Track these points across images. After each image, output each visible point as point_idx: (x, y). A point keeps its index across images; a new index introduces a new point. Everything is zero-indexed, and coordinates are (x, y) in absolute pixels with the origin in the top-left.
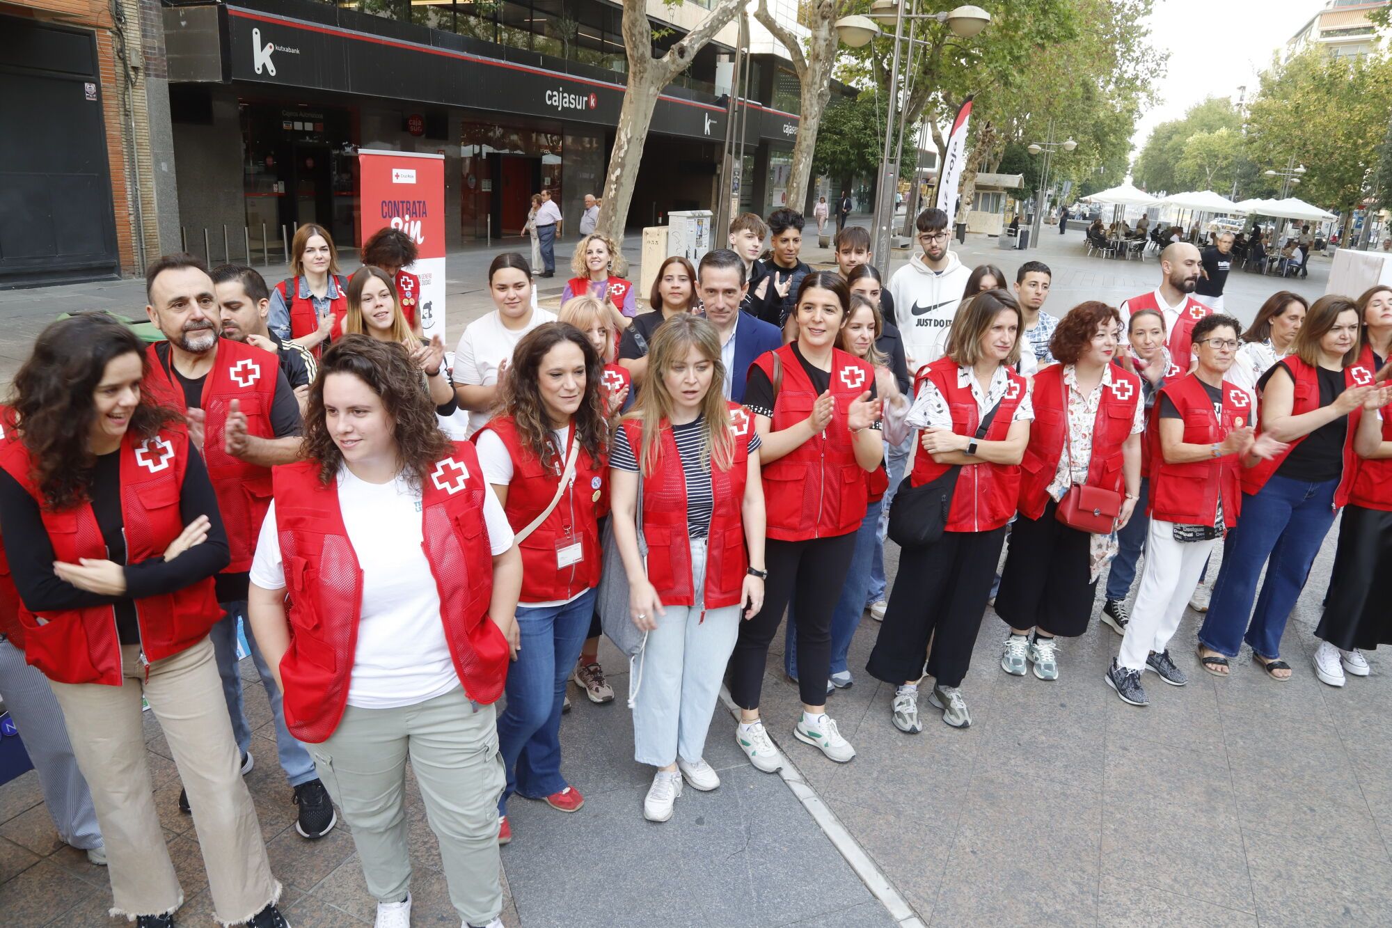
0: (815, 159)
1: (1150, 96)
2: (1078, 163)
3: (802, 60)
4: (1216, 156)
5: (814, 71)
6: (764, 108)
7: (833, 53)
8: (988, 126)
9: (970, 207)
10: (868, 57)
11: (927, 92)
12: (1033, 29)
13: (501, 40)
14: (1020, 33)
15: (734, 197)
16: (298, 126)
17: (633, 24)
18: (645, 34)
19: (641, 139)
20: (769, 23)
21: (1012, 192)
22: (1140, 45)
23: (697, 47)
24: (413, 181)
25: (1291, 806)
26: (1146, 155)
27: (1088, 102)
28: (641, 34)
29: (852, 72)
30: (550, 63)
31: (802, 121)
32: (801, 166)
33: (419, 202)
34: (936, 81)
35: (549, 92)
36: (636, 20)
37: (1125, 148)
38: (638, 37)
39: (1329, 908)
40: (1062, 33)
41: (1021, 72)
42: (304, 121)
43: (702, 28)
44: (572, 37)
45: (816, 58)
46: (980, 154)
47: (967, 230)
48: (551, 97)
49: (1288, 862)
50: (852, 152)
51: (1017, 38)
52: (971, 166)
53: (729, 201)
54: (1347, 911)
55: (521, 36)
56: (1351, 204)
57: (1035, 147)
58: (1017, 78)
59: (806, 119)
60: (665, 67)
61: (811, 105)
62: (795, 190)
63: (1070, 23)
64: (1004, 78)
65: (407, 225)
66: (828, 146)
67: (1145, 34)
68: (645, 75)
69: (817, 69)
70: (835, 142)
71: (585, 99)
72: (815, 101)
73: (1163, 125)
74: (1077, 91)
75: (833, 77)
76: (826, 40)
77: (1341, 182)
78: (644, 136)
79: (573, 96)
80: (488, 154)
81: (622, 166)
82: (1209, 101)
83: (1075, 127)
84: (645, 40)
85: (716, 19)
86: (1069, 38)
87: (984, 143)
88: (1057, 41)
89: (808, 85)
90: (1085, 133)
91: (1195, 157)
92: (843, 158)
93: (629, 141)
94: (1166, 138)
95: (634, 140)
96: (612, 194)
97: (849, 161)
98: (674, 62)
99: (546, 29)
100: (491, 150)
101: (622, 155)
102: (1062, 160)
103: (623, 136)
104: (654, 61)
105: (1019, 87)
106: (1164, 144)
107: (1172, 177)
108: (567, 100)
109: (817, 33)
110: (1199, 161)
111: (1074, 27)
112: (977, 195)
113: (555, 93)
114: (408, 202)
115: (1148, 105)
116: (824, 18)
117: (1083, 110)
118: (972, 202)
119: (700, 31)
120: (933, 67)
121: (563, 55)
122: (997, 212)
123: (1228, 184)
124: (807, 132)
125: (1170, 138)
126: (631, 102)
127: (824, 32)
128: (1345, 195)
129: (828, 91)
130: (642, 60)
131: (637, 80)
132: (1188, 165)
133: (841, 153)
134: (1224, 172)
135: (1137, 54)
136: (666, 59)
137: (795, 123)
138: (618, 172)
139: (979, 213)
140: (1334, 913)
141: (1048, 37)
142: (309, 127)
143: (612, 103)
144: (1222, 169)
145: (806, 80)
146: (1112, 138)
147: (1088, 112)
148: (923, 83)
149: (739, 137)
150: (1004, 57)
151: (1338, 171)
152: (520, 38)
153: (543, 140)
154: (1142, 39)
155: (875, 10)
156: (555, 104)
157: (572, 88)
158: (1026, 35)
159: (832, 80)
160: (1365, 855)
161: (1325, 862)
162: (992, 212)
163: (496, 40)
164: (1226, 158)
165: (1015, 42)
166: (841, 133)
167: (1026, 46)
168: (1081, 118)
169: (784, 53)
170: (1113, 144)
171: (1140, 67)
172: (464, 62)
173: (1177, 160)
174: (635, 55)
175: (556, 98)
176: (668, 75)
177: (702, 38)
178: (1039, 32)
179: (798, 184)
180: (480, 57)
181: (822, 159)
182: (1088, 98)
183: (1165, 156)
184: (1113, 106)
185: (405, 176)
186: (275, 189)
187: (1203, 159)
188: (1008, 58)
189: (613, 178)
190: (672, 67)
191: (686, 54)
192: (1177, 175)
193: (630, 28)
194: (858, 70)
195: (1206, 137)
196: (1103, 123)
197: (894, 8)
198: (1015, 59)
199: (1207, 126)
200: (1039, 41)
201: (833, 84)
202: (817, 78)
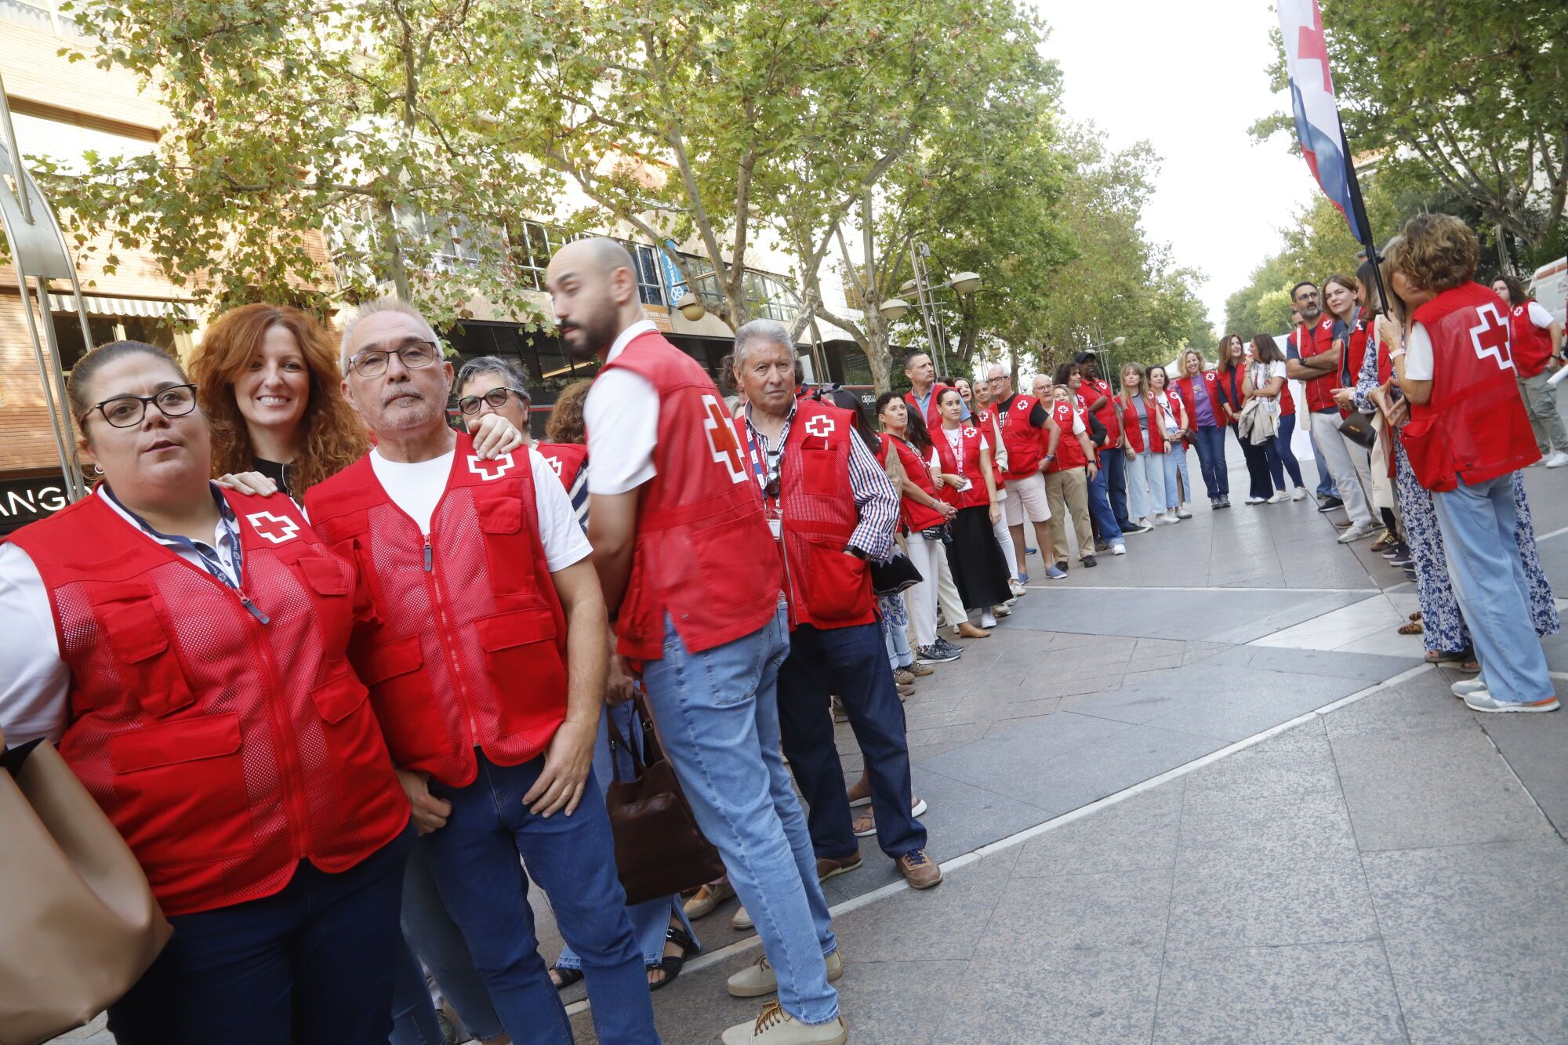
1: (1194, 276)
3: (863, 338)
5: (875, 343)
7: (886, 326)
8: (1044, 346)
10: (916, 320)
11: (974, 331)
12: (1042, 260)
20: (830, 318)
29: (905, 336)
34: (979, 322)
40: (1067, 256)
41: (1045, 295)
45: (873, 332)
58: (1042, 301)
61: (880, 368)
63: (1070, 247)
69: (876, 340)
72: (881, 365)
73: (1234, 296)
75: (891, 343)
76: (876, 318)
82: (1268, 261)
85: (798, 327)
86: (1074, 258)
88: (1064, 264)
89: (872, 355)
91: (1272, 316)
94: (1241, 309)
106: (1241, 313)
109: (868, 314)
111: (1075, 249)
115: (1197, 284)
116: (870, 302)
125: (1244, 306)
127: (873, 313)
129: (890, 355)
141: (1057, 263)
145: (870, 351)
146: (1175, 324)
148: (967, 327)
150: (1026, 289)
154: (1143, 239)
155: (903, 292)
158: (1039, 266)
159: (891, 347)
167: (1041, 274)
168: (1135, 314)
169: (848, 337)
170: (1177, 329)
173: (1257, 323)
178: (1048, 262)
183: (1245, 325)
184: (1162, 295)
187: (1280, 316)
188: (1029, 288)
194: (912, 332)
195: (1275, 295)
196: (1159, 313)
197: (915, 287)
198: (1035, 288)
199: (1273, 285)
200: (1050, 268)
201: (893, 350)
202: (879, 348)
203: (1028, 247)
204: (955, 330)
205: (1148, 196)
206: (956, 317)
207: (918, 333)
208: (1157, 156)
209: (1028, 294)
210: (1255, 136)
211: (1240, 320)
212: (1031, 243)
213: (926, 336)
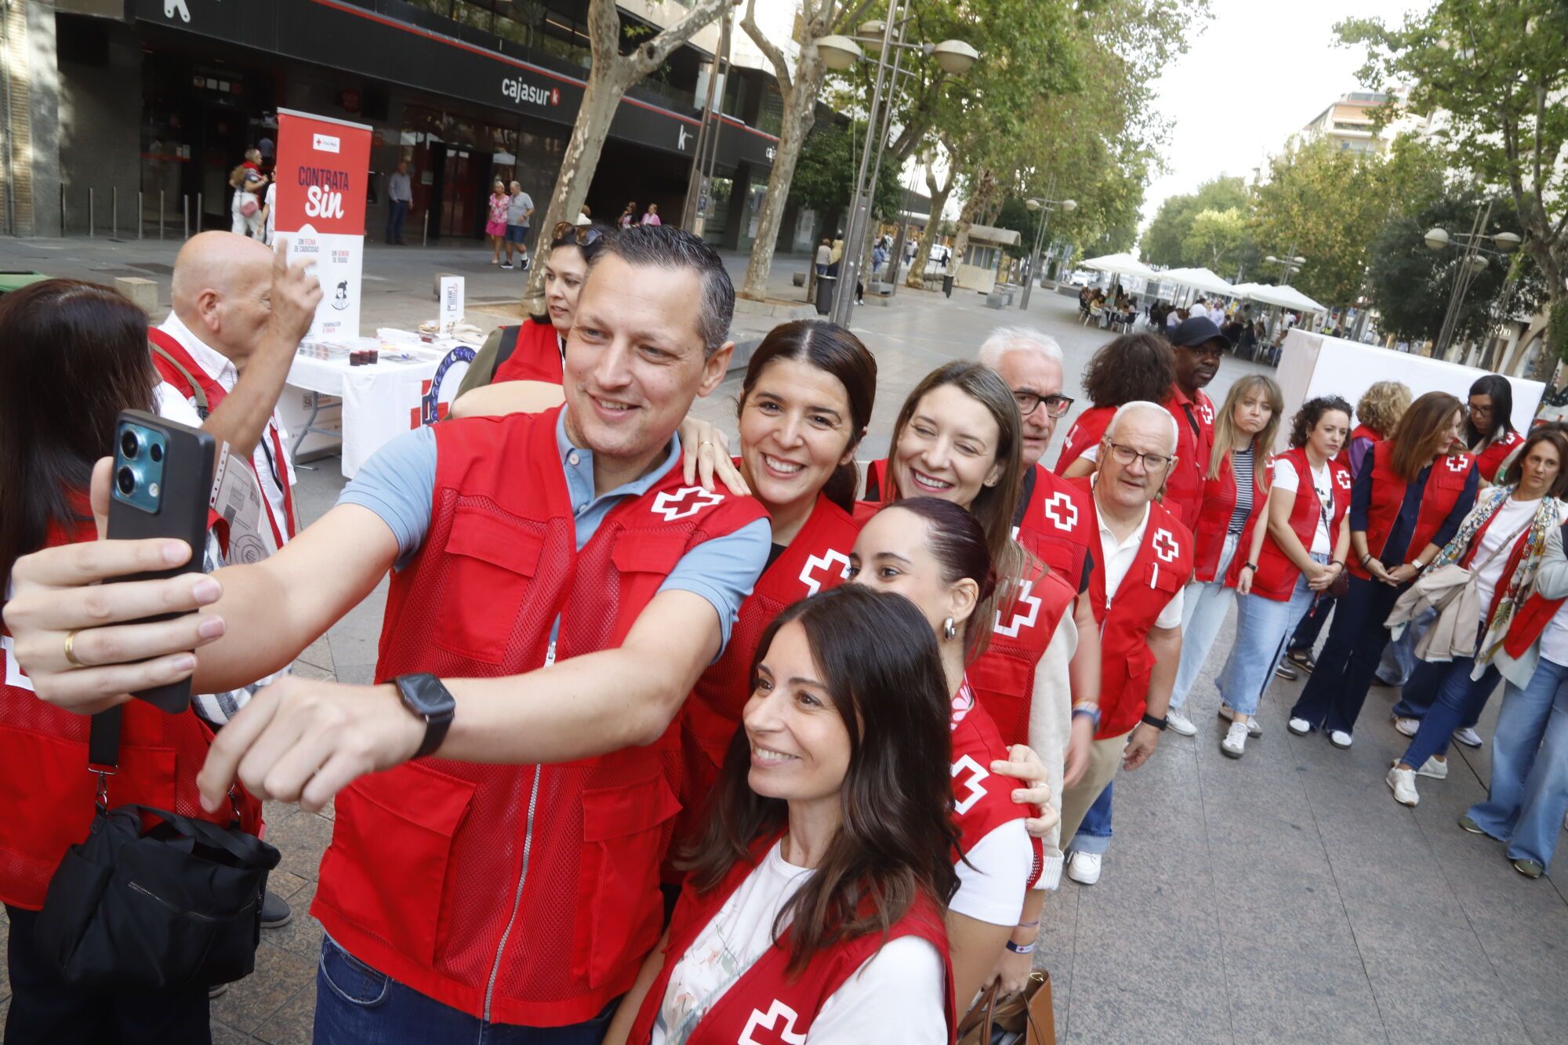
0: (794, 187)
1: (1160, 164)
2: (1080, 226)
3: (787, 78)
4: (1225, 237)
5: (799, 91)
6: (747, 127)
7: (822, 76)
8: (987, 175)
9: (961, 260)
10: (862, 85)
11: (923, 128)
12: (1037, 76)
13: (458, 17)
14: (1025, 79)
15: (699, 216)
16: (212, 84)
17: (601, 15)
18: (613, 28)
19: (600, 141)
20: (755, 35)
21: (1008, 248)
22: (1148, 108)
23: (668, 48)
24: (336, 150)
25: (1136, 810)
26: (1155, 229)
27: (1094, 163)
28: (609, 27)
29: (844, 99)
30: (511, 49)
31: (782, 143)
32: (777, 193)
33: (341, 173)
34: (932, 119)
35: (506, 81)
36: (604, 11)
37: (1132, 217)
38: (605, 30)
39: (1145, 887)
40: (1066, 85)
41: (1022, 120)
42: (219, 79)
43: (675, 29)
44: (538, 23)
45: (801, 77)
46: (976, 204)
47: (955, 283)
48: (508, 87)
49: (1119, 852)
50: (834, 183)
51: (1020, 84)
52: (965, 216)
53: (693, 221)
54: (1159, 889)
55: (482, 15)
56: (1347, 301)
57: (1033, 203)
58: (1016, 126)
59: (786, 142)
60: (631, 66)
61: (793, 128)
62: (768, 218)
63: (1076, 75)
64: (1002, 124)
65: (326, 196)
66: (809, 176)
67: (1153, 98)
68: (610, 72)
69: (803, 90)
70: (817, 172)
71: (547, 93)
72: (797, 125)
73: (1174, 198)
74: (1079, 147)
75: (822, 101)
76: (814, 60)
77: (1339, 277)
78: (603, 138)
79: (533, 88)
80: (432, 143)
81: (576, 168)
82: (1222, 178)
83: (1080, 188)
84: (612, 35)
85: (691, 21)
86: (1073, 91)
87: (981, 192)
88: (1061, 93)
89: (791, 106)
90: (1090, 195)
91: (1203, 235)
92: (824, 189)
93: (586, 142)
94: (1176, 214)
95: (591, 141)
96: (563, 197)
97: (830, 193)
98: (641, 61)
99: (510, 11)
100: (435, 139)
101: (577, 155)
102: (1062, 221)
103: (580, 135)
104: (620, 59)
105: (1018, 137)
106: (1174, 218)
107: (1179, 254)
108: (526, 92)
109: (806, 52)
110: (1207, 240)
111: (1080, 80)
112: (969, 248)
113: (513, 83)
114: (329, 172)
115: (1158, 174)
116: (815, 35)
117: (1089, 171)
118: (964, 254)
119: (673, 33)
120: (930, 103)
121: (527, 43)
122: (989, 268)
123: (1234, 267)
124: (784, 155)
125: (1180, 212)
126: (591, 100)
127: (813, 52)
128: (1341, 290)
129: (812, 116)
130: (606, 55)
131: (600, 76)
132: (1197, 241)
133: (823, 183)
134: (1231, 255)
135: (1143, 117)
136: (634, 57)
137: (775, 145)
138: (571, 174)
139: (971, 267)
140: (1147, 891)
141: (1052, 87)
142: (225, 86)
143: (573, 98)
144: (1229, 251)
145: (790, 100)
146: (1119, 205)
147: (1094, 173)
148: (917, 120)
149: (709, 155)
150: (1004, 103)
151: (1336, 264)
152: (480, 17)
153: (498, 135)
154: (1149, 102)
155: (861, 34)
156: (512, 95)
157: (532, 79)
158: (1030, 82)
159: (820, 104)
160: (1189, 850)
161: (1152, 854)
162: (984, 268)
163: (451, 15)
164: (1234, 240)
165: (1018, 88)
166: (825, 163)
167: (1028, 93)
168: (1086, 179)
169: (770, 68)
170: (1119, 211)
171: (1146, 131)
172: (412, 35)
173: (1185, 236)
174: (600, 49)
175: (514, 89)
176: (634, 75)
177: (675, 40)
178: (1043, 81)
179: (772, 212)
180: (430, 32)
181: (803, 189)
182: (1094, 159)
183: (1173, 231)
184: (1121, 170)
185: (327, 144)
186: (179, 153)
187: (1211, 238)
188: (1009, 104)
189: (565, 179)
190: (640, 68)
191: (656, 56)
192: (1184, 252)
193: (596, 20)
194: (851, 98)
195: (1215, 215)
196: (1109, 187)
197: (881, 34)
198: (1016, 106)
199: (1217, 203)
200: (1043, 90)
201: (820, 108)
202: (802, 101)
203: (1029, 53)
204: (903, 117)
205: (1178, 54)
206: (909, 102)
207: (859, 102)
208: (1210, 12)
209: (1004, 111)
210: (1338, 36)
211: (1170, 224)
212: (1033, 49)
213: (867, 109)
